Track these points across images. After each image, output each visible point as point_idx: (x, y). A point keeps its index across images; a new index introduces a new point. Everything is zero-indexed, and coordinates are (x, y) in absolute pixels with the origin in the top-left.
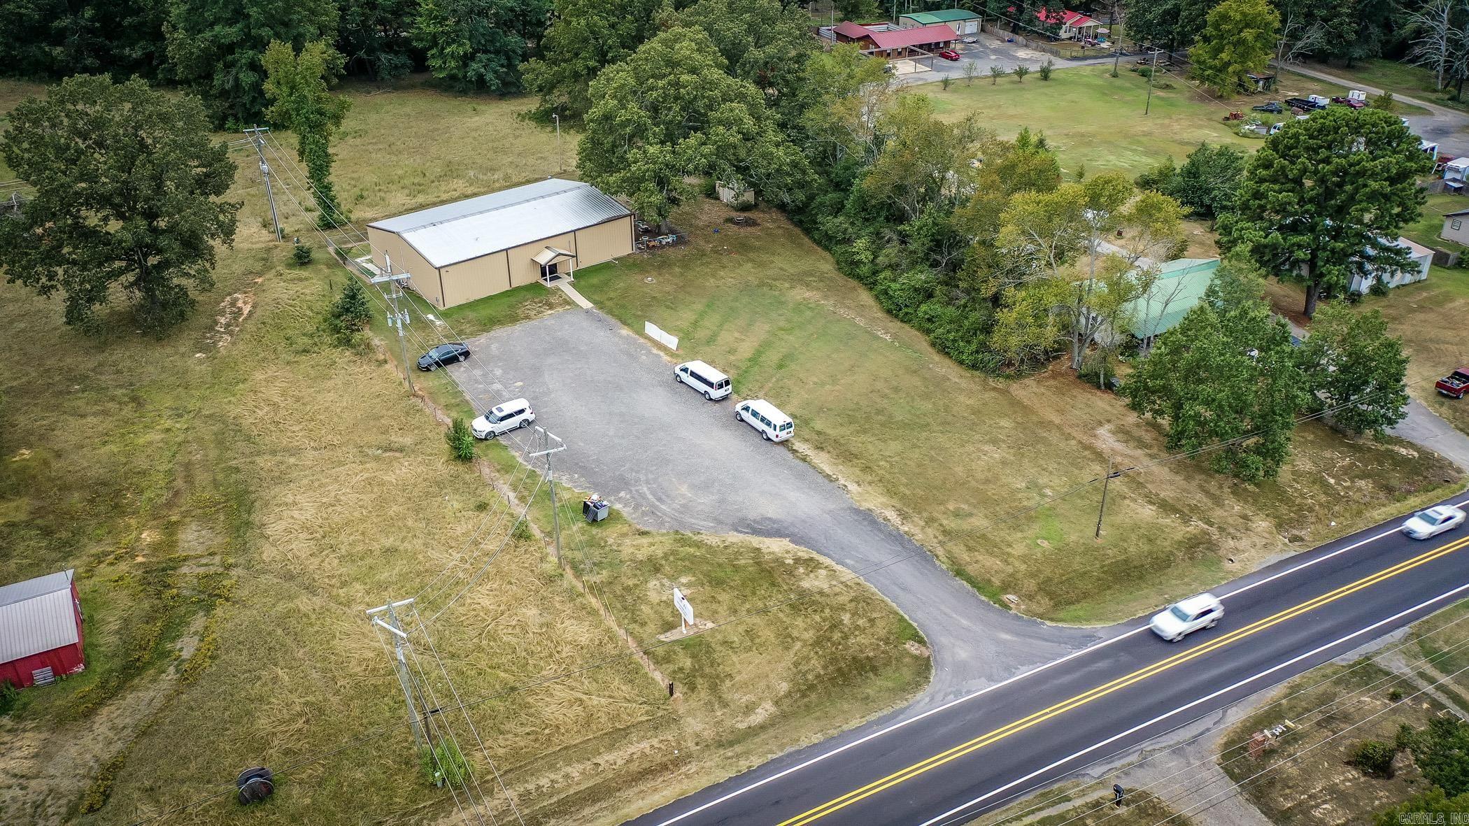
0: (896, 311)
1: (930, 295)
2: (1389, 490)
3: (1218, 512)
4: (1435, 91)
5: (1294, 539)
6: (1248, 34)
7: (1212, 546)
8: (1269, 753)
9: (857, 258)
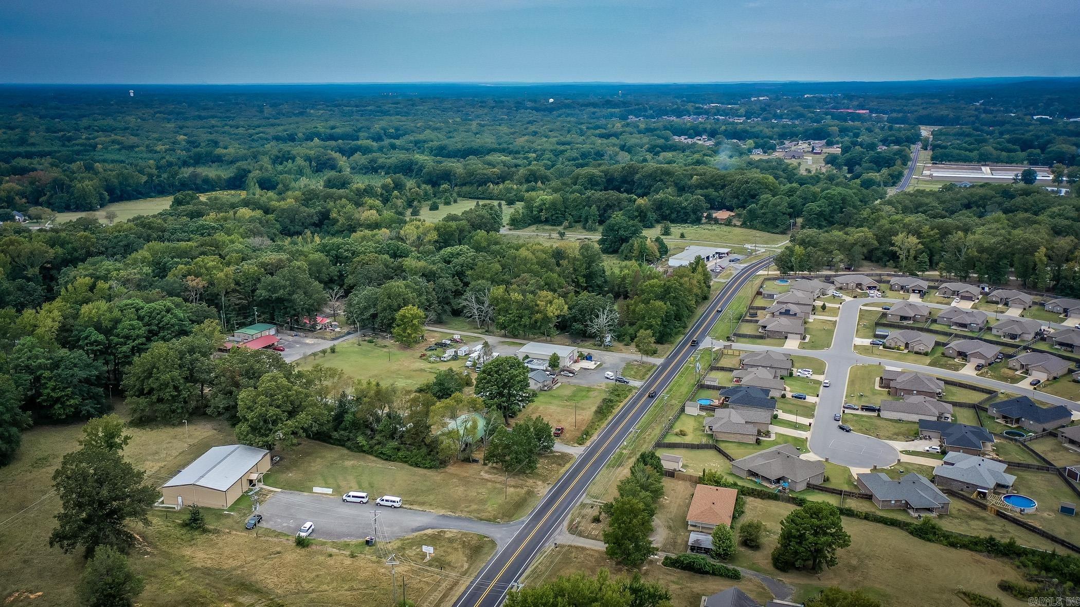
0: (388, 458)
1: (399, 450)
2: (560, 465)
3: (528, 484)
4: (478, 329)
5: (549, 484)
6: (415, 322)
7: (533, 492)
8: (577, 527)
9: (360, 444)
